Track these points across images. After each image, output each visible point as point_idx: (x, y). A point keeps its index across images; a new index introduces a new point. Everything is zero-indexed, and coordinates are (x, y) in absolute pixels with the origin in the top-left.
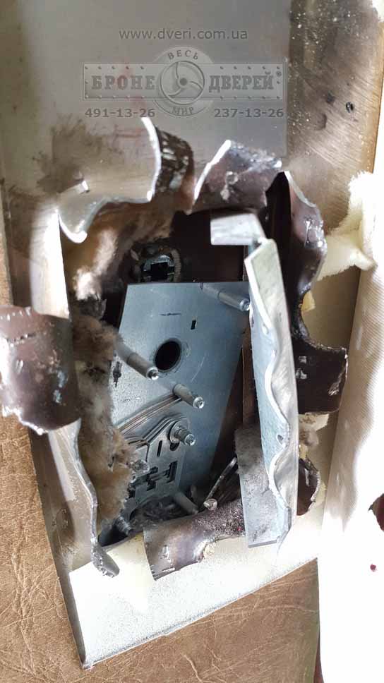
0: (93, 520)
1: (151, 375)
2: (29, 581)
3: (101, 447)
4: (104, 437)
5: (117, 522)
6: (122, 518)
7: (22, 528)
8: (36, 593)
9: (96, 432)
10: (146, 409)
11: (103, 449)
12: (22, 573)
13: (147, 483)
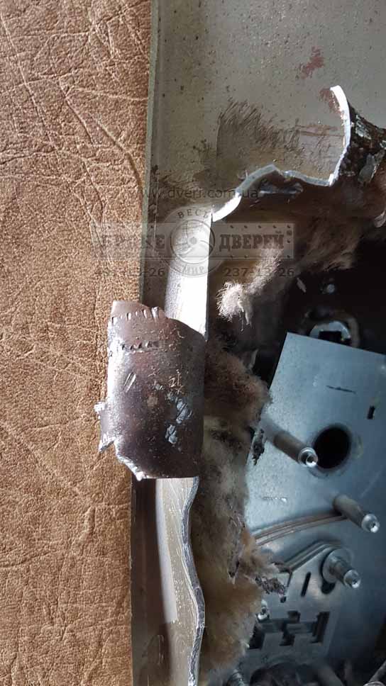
0: (196, 650)
1: (305, 458)
3: (222, 542)
4: (229, 527)
5: (232, 678)
6: (239, 676)
7: (100, 645)
9: (219, 516)
11: (225, 546)
13: (281, 634)
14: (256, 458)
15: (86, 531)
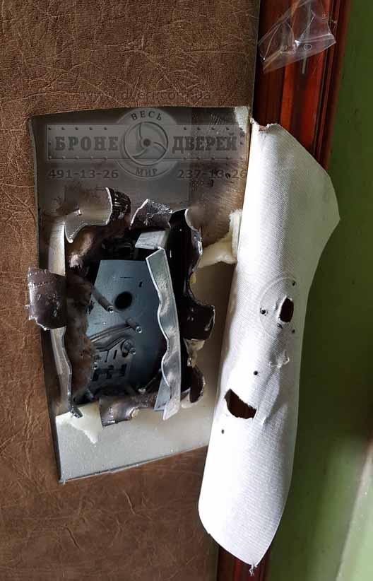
1: (109, 310)
2: (33, 417)
3: (77, 344)
5: (87, 393)
6: (89, 391)
7: (32, 385)
8: (37, 425)
10: (109, 331)
11: (78, 346)
12: (30, 412)
13: (106, 374)
14: (90, 311)
15: (23, 345)
